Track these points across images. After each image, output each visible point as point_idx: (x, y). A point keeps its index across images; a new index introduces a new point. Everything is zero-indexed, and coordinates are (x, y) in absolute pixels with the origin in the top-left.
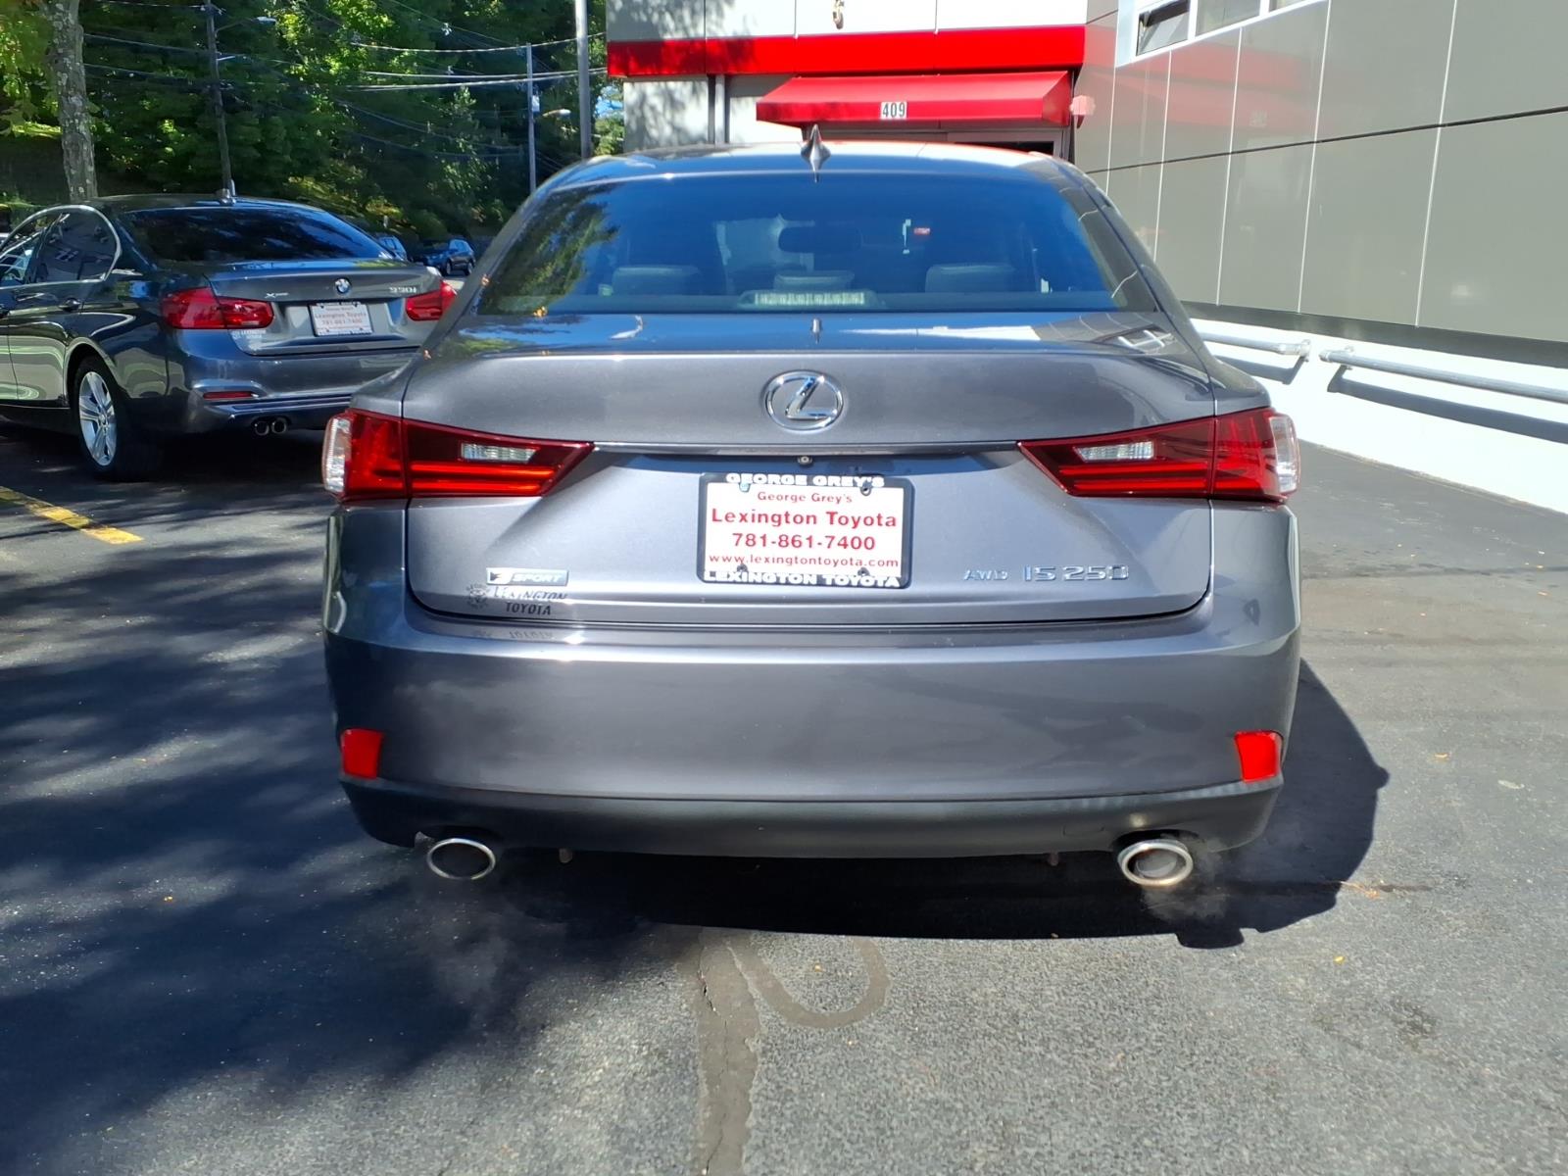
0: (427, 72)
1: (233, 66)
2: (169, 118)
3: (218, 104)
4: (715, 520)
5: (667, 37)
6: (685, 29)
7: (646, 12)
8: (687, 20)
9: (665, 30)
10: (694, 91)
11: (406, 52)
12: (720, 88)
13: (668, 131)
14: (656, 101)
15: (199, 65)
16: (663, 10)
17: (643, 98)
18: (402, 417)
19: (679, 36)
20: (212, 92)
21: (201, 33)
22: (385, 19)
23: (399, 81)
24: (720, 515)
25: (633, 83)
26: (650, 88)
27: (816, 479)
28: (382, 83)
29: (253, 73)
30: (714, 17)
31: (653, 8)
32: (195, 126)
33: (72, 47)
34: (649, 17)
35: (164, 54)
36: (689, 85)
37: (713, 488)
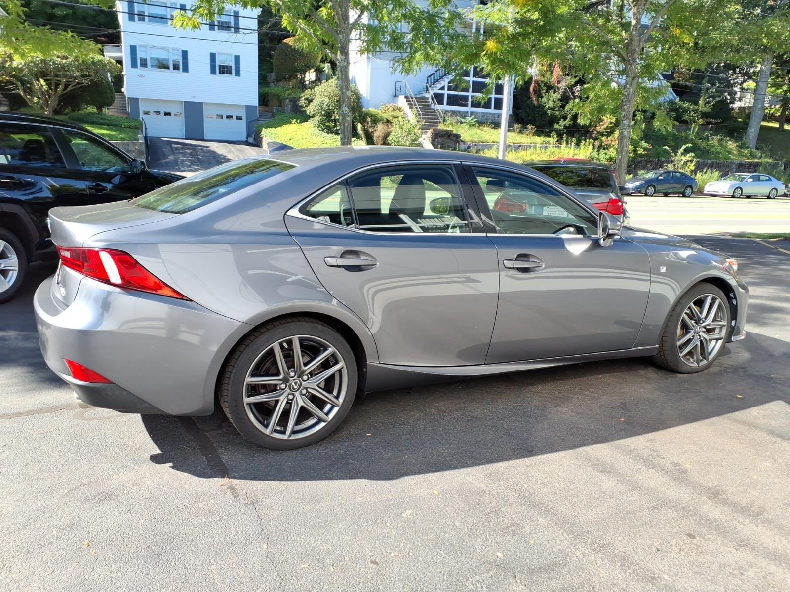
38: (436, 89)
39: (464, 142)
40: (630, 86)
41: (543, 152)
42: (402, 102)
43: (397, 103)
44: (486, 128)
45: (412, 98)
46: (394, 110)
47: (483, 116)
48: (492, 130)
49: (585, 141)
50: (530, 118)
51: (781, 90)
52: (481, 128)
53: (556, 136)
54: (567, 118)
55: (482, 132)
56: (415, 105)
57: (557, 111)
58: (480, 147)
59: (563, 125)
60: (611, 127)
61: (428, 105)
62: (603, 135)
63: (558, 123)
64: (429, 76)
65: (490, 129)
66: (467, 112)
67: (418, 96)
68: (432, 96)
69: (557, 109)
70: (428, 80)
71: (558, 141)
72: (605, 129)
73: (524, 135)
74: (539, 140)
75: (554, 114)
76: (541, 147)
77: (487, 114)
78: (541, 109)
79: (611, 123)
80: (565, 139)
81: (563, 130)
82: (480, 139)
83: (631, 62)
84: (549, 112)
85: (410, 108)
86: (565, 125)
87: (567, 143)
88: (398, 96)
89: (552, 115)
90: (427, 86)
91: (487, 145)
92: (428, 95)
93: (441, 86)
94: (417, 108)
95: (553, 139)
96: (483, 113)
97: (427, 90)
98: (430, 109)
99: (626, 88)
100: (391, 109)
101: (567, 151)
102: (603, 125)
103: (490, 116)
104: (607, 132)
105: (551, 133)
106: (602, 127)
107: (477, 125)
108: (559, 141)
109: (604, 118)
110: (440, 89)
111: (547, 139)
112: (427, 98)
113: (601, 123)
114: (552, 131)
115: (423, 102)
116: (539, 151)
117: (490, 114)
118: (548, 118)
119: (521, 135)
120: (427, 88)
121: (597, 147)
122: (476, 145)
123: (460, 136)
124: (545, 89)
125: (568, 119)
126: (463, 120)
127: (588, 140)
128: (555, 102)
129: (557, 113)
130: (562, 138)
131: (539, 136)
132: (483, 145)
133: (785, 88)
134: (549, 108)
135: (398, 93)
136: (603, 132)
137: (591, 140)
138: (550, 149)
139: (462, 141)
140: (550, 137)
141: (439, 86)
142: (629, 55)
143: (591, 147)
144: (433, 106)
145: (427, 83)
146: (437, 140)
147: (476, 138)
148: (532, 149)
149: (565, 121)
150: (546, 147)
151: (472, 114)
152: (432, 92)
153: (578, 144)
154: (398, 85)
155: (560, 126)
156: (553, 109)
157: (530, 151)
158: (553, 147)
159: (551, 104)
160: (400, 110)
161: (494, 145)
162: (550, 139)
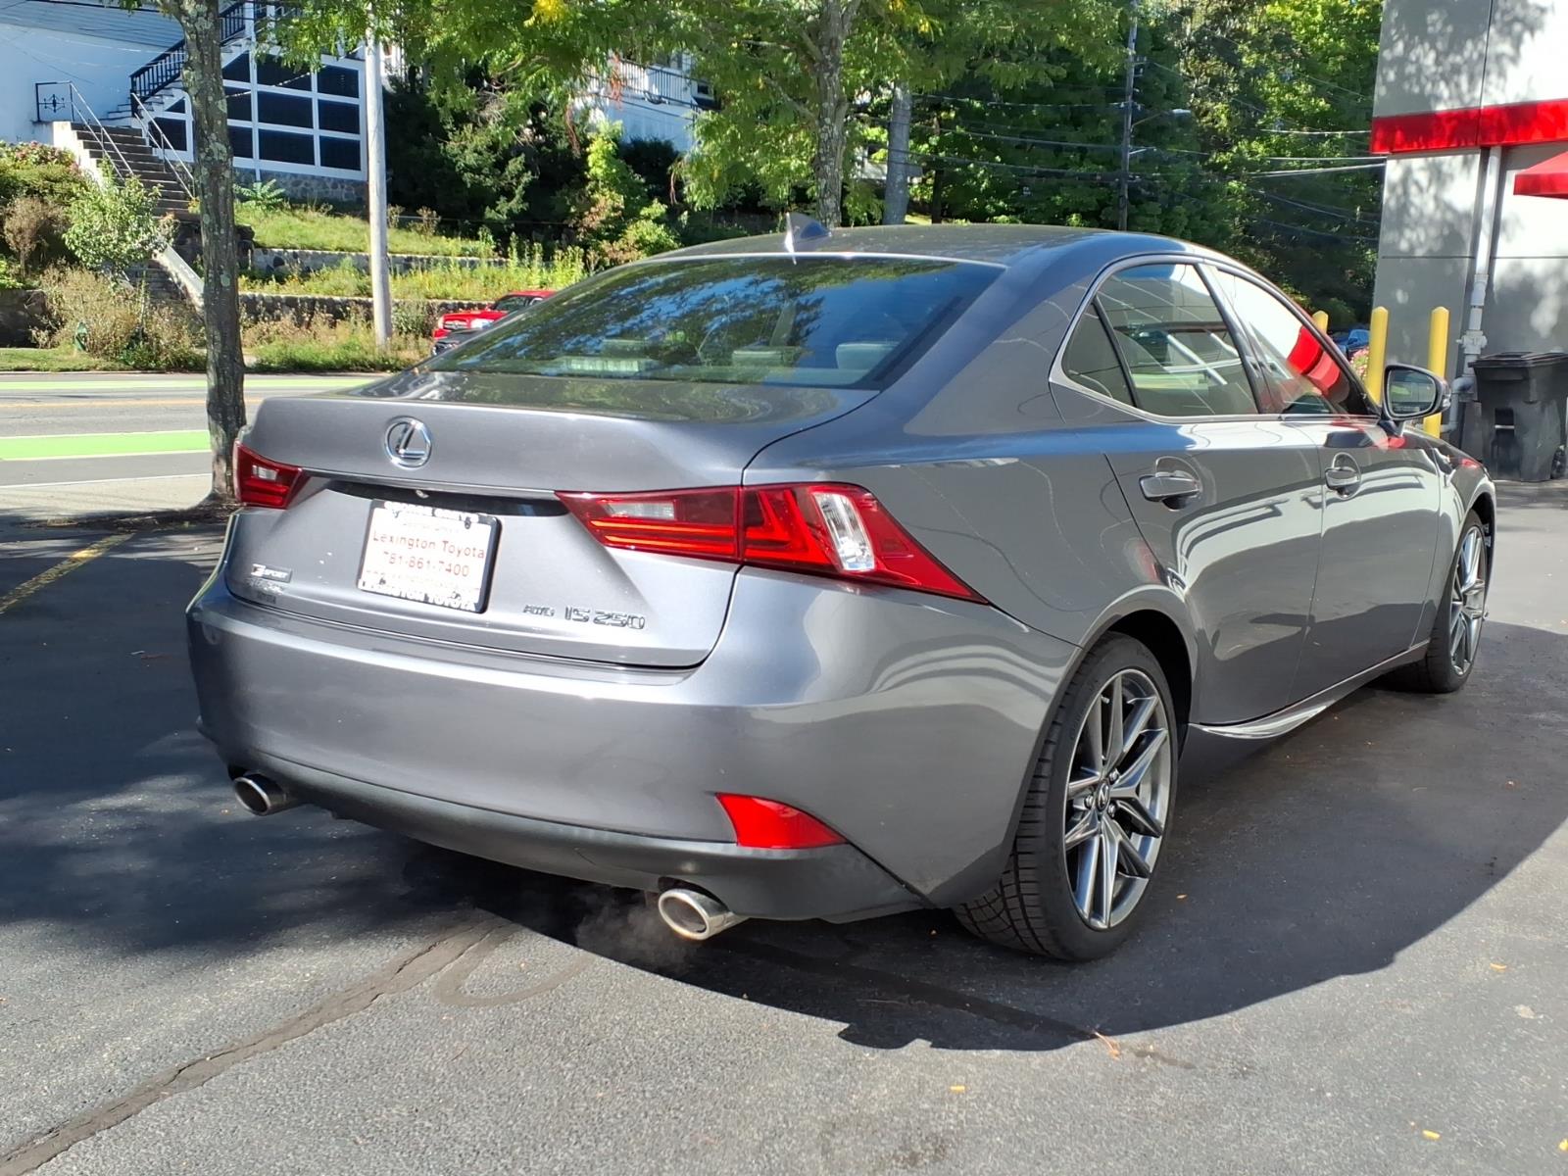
0: (1359, 155)
1: (1145, 159)
2: (1077, 212)
3: (1123, 196)
5: (1441, 108)
6: (1460, 97)
7: (1418, 82)
8: (1464, 86)
9: (1438, 98)
10: (1466, 164)
11: (1339, 134)
12: (1494, 161)
13: (1430, 206)
14: (1422, 177)
15: (1112, 161)
16: (1438, 77)
17: (1408, 172)
19: (1456, 105)
20: (1119, 185)
21: (1119, 128)
22: (1322, 103)
23: (1326, 164)
25: (1398, 159)
26: (1417, 163)
28: (1307, 168)
29: (1163, 164)
30: (1493, 78)
31: (1427, 78)
32: (1099, 220)
33: (833, 156)
34: (1422, 88)
35: (1082, 151)
36: (1459, 158)
38: (161, 107)
39: (263, 248)
40: (833, 121)
41: (467, 276)
42: (64, 137)
43: (50, 140)
44: (312, 214)
45: (97, 129)
46: (43, 160)
47: (296, 184)
48: (329, 219)
49: (564, 250)
50: (419, 190)
51: (926, 146)
52: (297, 212)
53: (491, 237)
54: (514, 196)
55: (304, 224)
56: (108, 147)
57: (487, 176)
58: (308, 262)
59: (505, 210)
60: (616, 219)
61: (144, 150)
62: (600, 238)
63: (493, 206)
64: (138, 74)
65: (323, 216)
66: (253, 172)
67: (113, 125)
68: (150, 123)
69: (486, 171)
70: (134, 84)
71: (496, 250)
72: (602, 222)
73: (413, 233)
74: (453, 245)
75: (480, 183)
76: (462, 265)
77: (305, 177)
78: (446, 170)
79: (615, 209)
80: (514, 245)
81: (507, 222)
82: (305, 241)
83: (831, 65)
84: (467, 177)
85: (93, 155)
86: (510, 212)
87: (521, 255)
88: (49, 123)
89: (477, 185)
90: (132, 97)
91: (324, 255)
92: (141, 125)
93: (176, 100)
94: (115, 156)
95: (485, 245)
96: (295, 175)
97: (135, 110)
98: (153, 159)
99: (825, 123)
100: (34, 157)
101: (524, 274)
102: (598, 214)
103: (314, 183)
104: (608, 230)
105: (477, 230)
106: (597, 218)
107: (286, 205)
108: (502, 248)
109: (596, 196)
110: (171, 109)
111: (471, 245)
112: (139, 132)
113: (593, 209)
114: (480, 224)
115: (128, 139)
116: (457, 274)
117: (313, 177)
118: (466, 193)
119: (404, 233)
120: (134, 104)
121: (593, 266)
122: (295, 255)
123: (253, 233)
124: (450, 120)
125: (518, 197)
126: (246, 191)
127: (570, 248)
128: (480, 153)
129: (489, 182)
130: (506, 243)
131: (450, 235)
132: (315, 257)
133: (934, 140)
134: (468, 168)
135: (45, 114)
136: (599, 229)
137: (577, 248)
138: (483, 268)
139: (257, 246)
140: (477, 238)
141: (170, 102)
142: (824, 49)
143: (580, 265)
144: (158, 152)
145: (132, 91)
146: (189, 241)
147: (292, 238)
148: (439, 269)
149: (508, 201)
150: (472, 263)
151: (265, 177)
152: (149, 117)
153: (547, 257)
154: (46, 93)
155: (498, 212)
156: (477, 170)
157: (435, 274)
158: (489, 263)
159: (471, 159)
160: (63, 158)
161: (344, 256)
162: (480, 245)
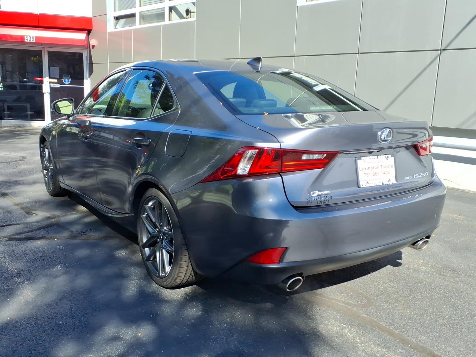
4: (360, 170)
18: (281, 148)
24: (361, 169)
27: (379, 157)
37: (359, 162)
